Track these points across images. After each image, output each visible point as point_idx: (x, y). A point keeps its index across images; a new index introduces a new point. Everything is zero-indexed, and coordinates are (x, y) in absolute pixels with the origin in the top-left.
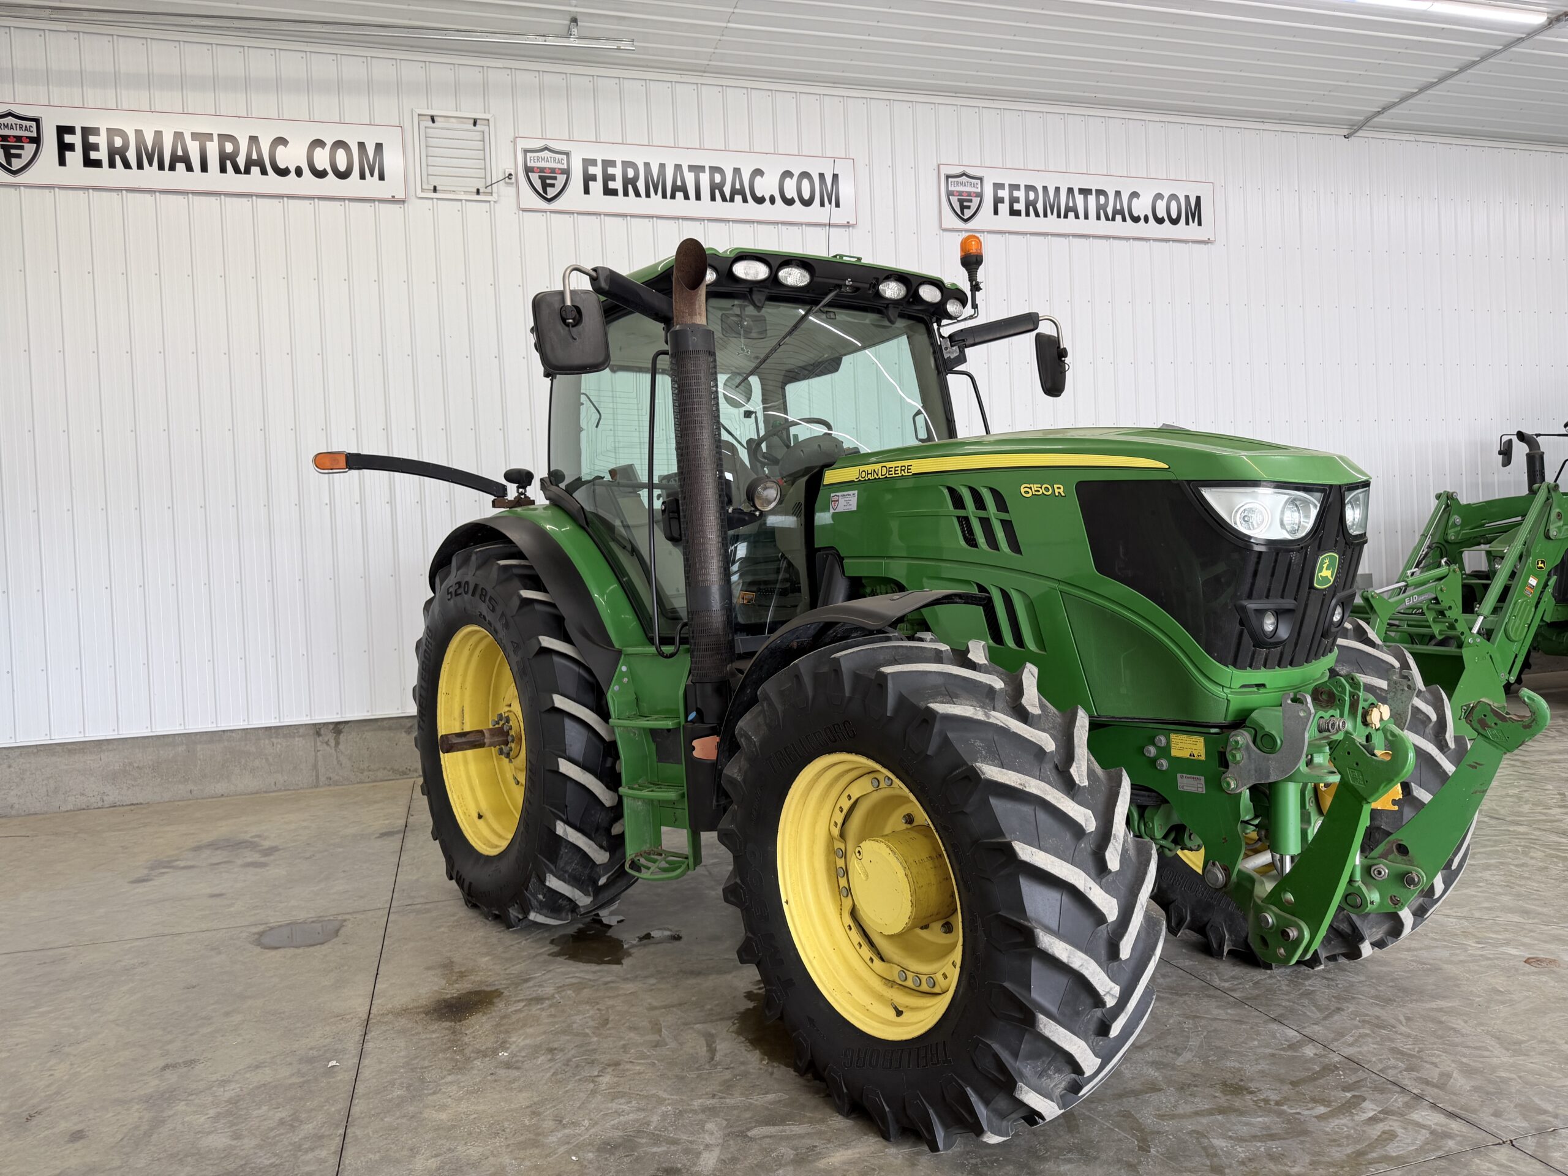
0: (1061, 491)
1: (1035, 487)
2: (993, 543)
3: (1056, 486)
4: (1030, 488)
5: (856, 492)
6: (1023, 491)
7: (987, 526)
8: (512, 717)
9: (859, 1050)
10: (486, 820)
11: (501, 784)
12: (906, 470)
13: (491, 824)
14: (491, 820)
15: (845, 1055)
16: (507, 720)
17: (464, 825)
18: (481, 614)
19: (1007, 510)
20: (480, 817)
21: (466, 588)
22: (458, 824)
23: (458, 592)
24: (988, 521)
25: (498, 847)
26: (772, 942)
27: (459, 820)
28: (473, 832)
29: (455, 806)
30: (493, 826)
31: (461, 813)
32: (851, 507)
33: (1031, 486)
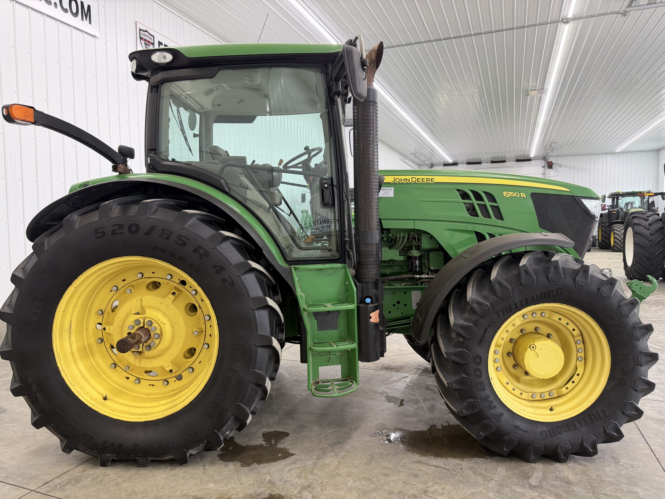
0: (524, 196)
1: (511, 193)
2: (486, 214)
3: (521, 194)
4: (509, 193)
5: (393, 188)
6: (504, 194)
7: (484, 208)
8: (153, 321)
9: (549, 430)
10: (111, 400)
11: (101, 373)
12: (430, 181)
13: (118, 401)
14: (116, 399)
15: (543, 434)
16: (151, 323)
17: (97, 407)
18: (157, 248)
19: (495, 202)
20: (105, 399)
21: (134, 229)
22: (90, 408)
23: (117, 232)
24: (485, 206)
25: (151, 414)
26: (489, 399)
27: (90, 405)
28: (110, 410)
29: (81, 396)
30: (122, 402)
31: (89, 400)
32: (388, 195)
33: (509, 192)
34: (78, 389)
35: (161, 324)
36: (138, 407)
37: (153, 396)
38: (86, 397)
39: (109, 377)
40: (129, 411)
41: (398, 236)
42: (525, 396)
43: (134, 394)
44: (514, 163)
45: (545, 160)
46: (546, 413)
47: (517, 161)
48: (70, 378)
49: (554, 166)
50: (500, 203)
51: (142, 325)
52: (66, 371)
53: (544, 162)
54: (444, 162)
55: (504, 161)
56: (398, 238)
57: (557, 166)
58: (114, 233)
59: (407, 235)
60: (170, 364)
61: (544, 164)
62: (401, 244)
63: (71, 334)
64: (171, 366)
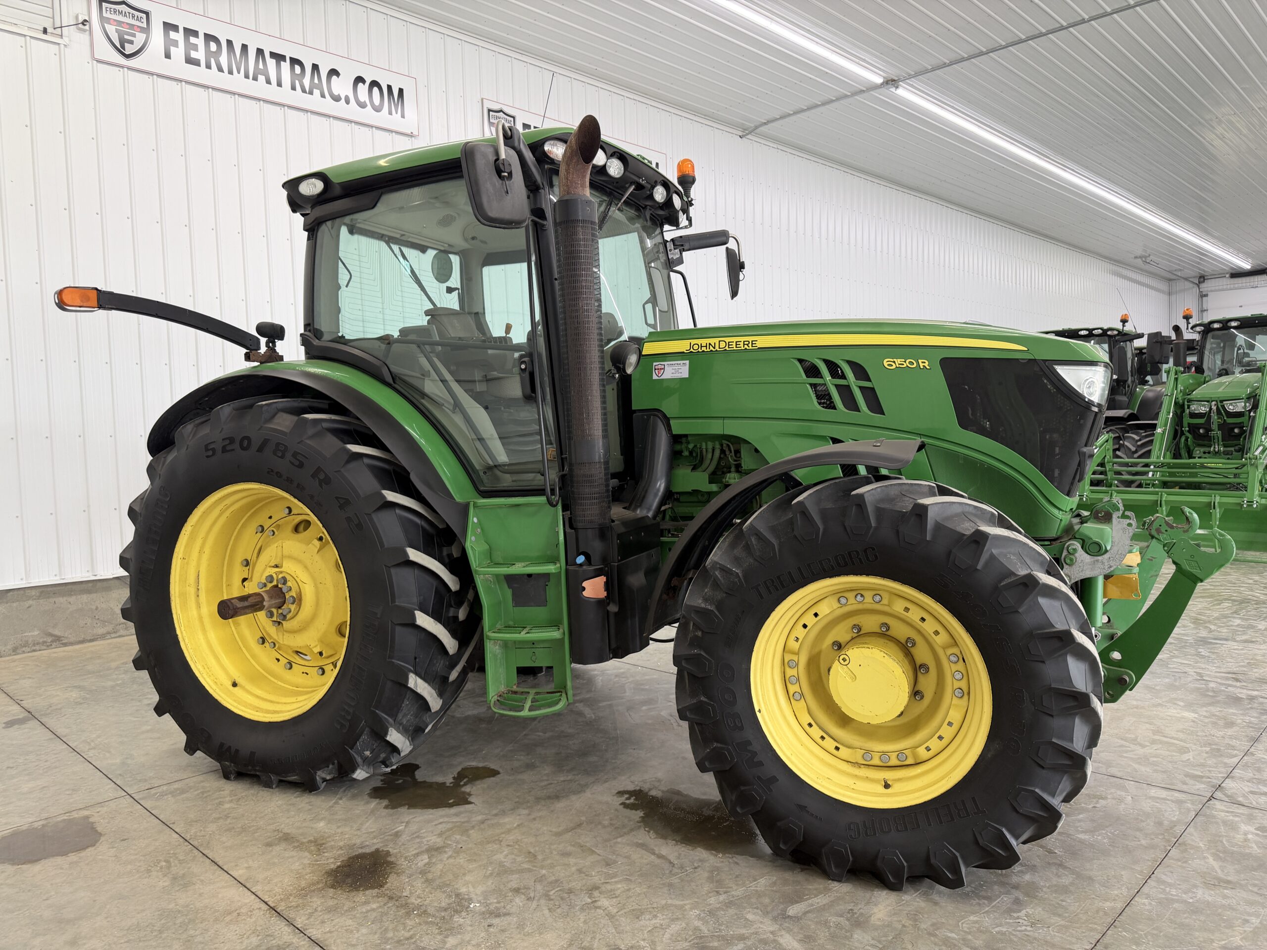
0: (926, 365)
1: (898, 361)
2: (851, 404)
3: (920, 361)
4: (894, 362)
5: (687, 362)
6: (886, 364)
7: (845, 392)
8: (288, 577)
9: (864, 822)
10: (243, 688)
11: (244, 649)
12: (750, 345)
13: (251, 691)
14: (249, 687)
15: (850, 829)
16: (285, 581)
17: (219, 695)
18: (272, 471)
19: (868, 379)
20: (235, 685)
21: (245, 443)
22: (211, 695)
23: (228, 448)
24: (848, 387)
25: (281, 712)
26: (749, 748)
27: (211, 691)
28: (235, 701)
29: (203, 676)
30: (255, 693)
31: (211, 683)
32: (680, 375)
33: (895, 360)
34: (200, 667)
35: (300, 584)
36: (272, 702)
37: (302, 689)
38: (208, 680)
39: (254, 656)
40: (258, 706)
41: (704, 447)
42: (844, 752)
43: (280, 683)
46: (873, 791)
48: (191, 651)
50: (877, 383)
51: (275, 583)
52: (187, 641)
54: (1232, 268)
56: (704, 450)
58: (224, 450)
59: (718, 446)
60: (317, 643)
62: (711, 462)
63: (200, 591)
64: (318, 647)
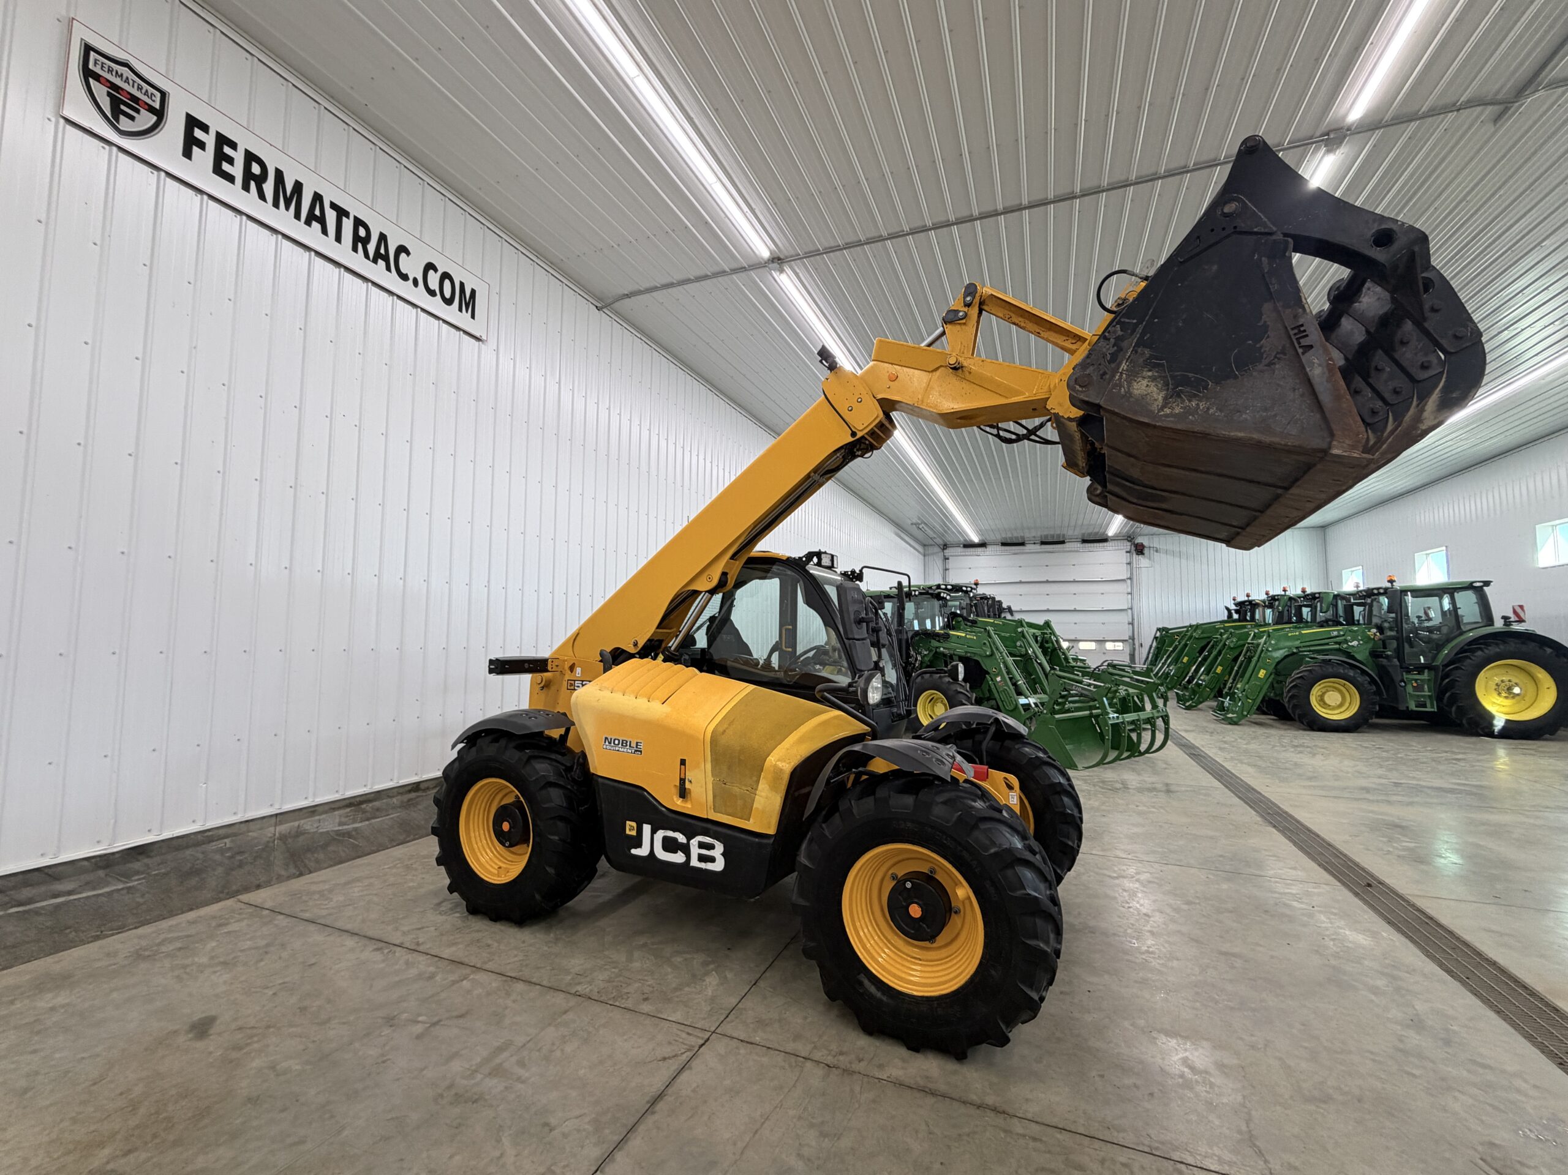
44: (1079, 545)
45: (1130, 541)
47: (1084, 541)
49: (1146, 551)
53: (1129, 544)
54: (965, 540)
55: (1063, 542)
57: (1152, 552)
61: (1129, 547)
